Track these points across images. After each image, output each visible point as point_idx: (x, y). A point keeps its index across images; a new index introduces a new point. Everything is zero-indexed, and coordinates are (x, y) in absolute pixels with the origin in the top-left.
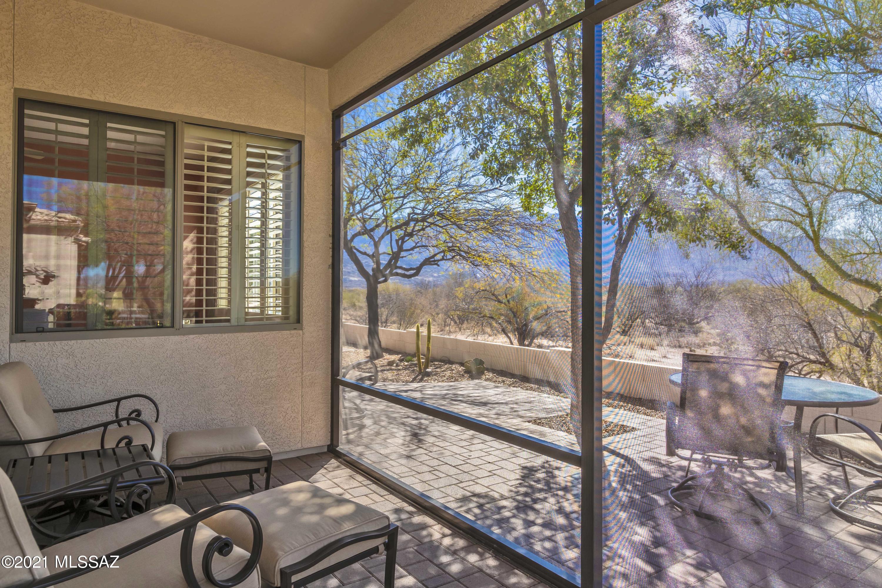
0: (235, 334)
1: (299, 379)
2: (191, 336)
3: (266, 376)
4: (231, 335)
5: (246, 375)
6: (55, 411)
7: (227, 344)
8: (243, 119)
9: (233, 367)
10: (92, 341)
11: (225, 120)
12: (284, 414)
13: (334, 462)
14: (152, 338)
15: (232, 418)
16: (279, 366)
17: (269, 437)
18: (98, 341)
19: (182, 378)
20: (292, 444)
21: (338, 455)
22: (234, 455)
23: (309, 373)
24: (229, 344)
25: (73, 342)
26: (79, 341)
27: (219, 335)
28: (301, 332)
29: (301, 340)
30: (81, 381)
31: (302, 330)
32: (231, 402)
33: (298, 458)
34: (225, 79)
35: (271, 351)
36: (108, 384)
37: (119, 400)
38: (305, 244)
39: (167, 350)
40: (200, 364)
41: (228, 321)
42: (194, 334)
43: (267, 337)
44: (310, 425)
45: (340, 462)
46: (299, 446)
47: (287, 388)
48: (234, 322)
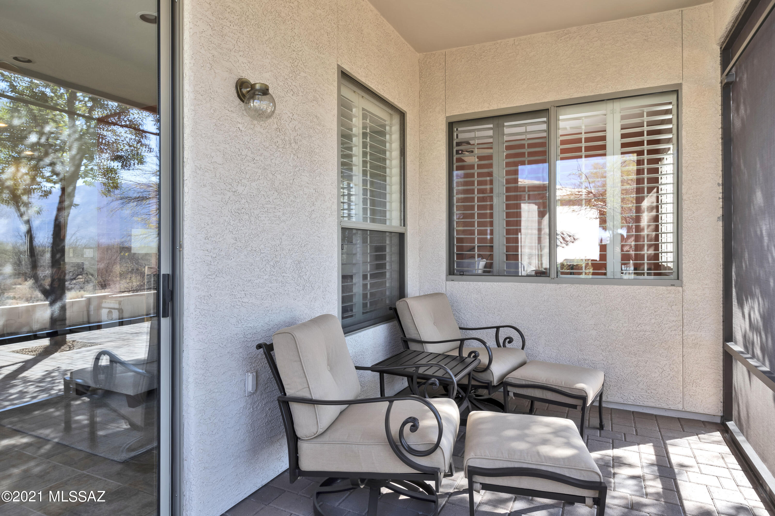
0: (605, 286)
1: (679, 338)
2: (564, 285)
3: (638, 329)
4: (601, 286)
5: (617, 325)
6: (461, 328)
7: (597, 295)
8: (610, 87)
9: (603, 316)
10: (492, 283)
11: (593, 94)
12: (661, 370)
13: (717, 436)
14: (532, 284)
15: (603, 362)
16: (653, 321)
17: (643, 389)
18: (495, 283)
19: (557, 320)
20: (670, 403)
21: (725, 430)
22: (554, 387)
23: (692, 333)
24: (599, 295)
25: (480, 283)
26: (484, 283)
27: (589, 286)
28: (680, 289)
29: (680, 298)
30: (485, 311)
31: (682, 286)
32: (602, 347)
33: (679, 419)
34: (592, 57)
35: (644, 305)
36: (503, 316)
37: (498, 328)
38: (684, 197)
39: (545, 295)
40: (572, 309)
41: (605, 274)
42: (565, 284)
43: (639, 291)
44: (694, 388)
45: (724, 438)
46: (680, 407)
47: (663, 344)
48: (609, 275)
